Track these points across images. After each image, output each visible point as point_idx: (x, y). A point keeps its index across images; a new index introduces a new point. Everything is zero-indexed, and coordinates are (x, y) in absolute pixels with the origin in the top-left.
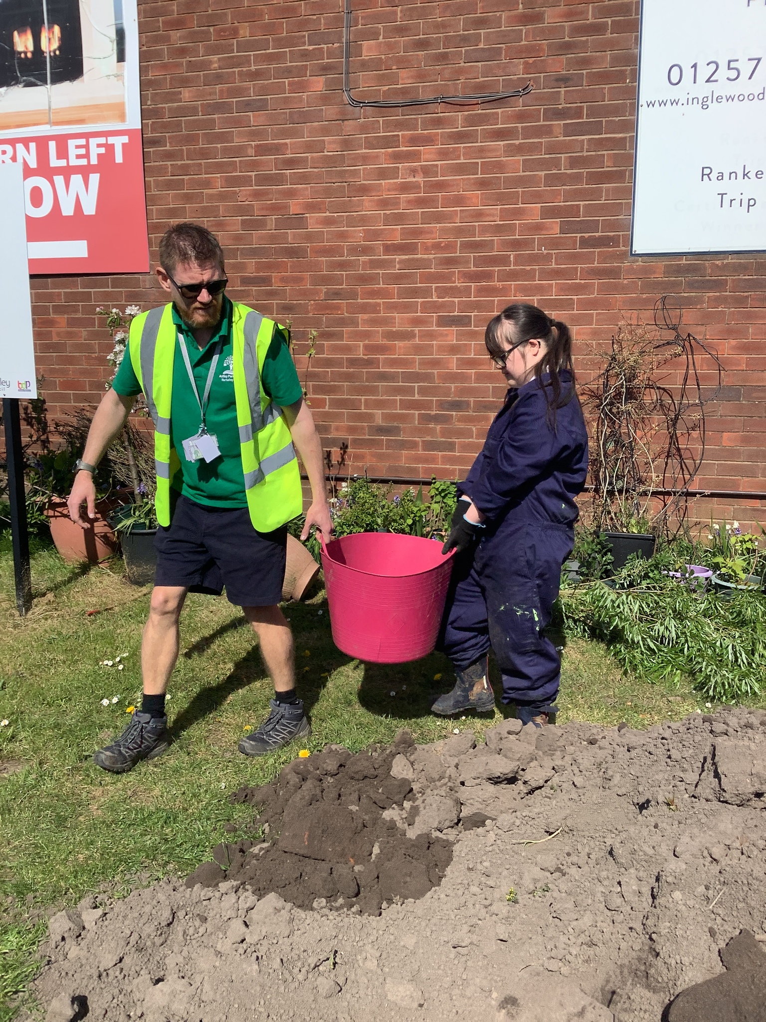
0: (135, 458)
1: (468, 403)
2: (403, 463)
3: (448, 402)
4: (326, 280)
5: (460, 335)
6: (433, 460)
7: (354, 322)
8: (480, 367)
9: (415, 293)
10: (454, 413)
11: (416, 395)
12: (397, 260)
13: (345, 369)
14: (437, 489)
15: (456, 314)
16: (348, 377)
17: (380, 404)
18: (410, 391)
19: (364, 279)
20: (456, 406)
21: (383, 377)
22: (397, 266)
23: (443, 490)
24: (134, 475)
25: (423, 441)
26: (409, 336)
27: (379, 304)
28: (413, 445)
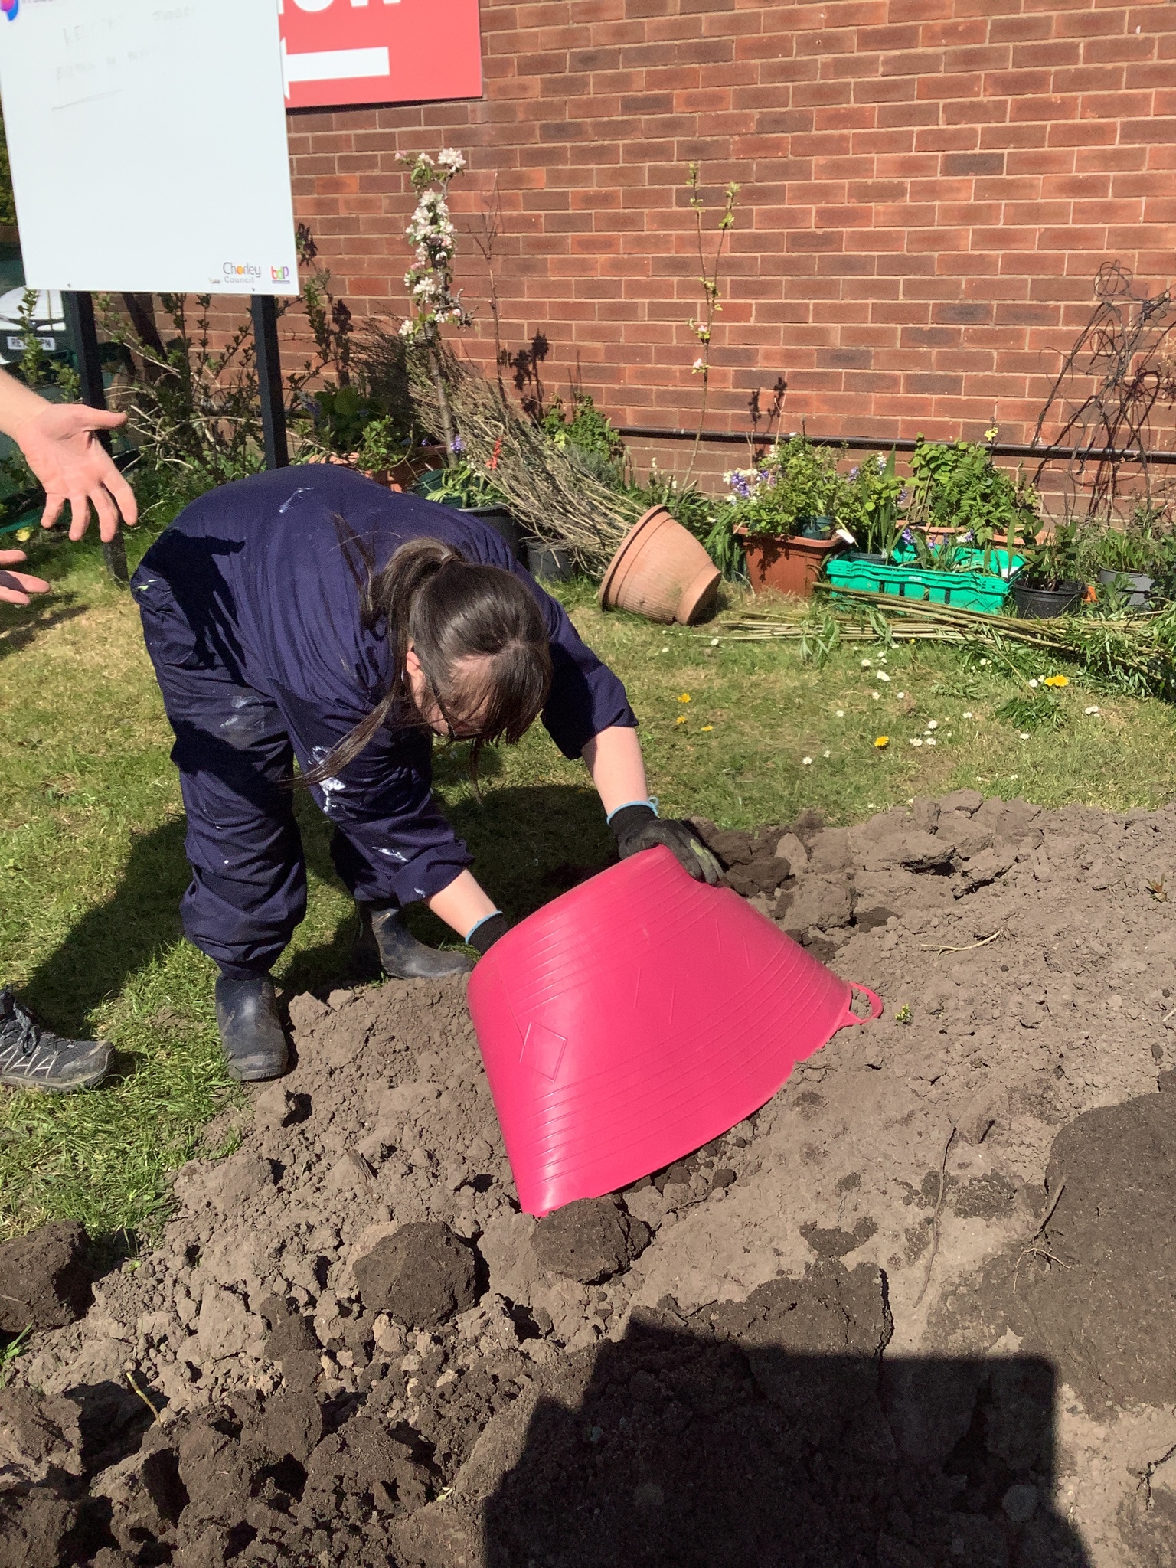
0: (448, 396)
1: (987, 310)
2: (872, 414)
3: (953, 307)
4: (758, 99)
5: (982, 189)
6: (922, 408)
7: (803, 172)
8: (1013, 246)
9: (908, 116)
10: (963, 327)
11: (901, 297)
12: (881, 59)
13: (785, 254)
14: (924, 458)
15: (977, 151)
16: (789, 267)
17: (838, 313)
18: (890, 289)
19: (822, 94)
20: (967, 314)
21: (849, 265)
22: (881, 70)
23: (934, 459)
24: (446, 423)
25: (907, 377)
26: (895, 192)
27: (844, 138)
28: (891, 383)
